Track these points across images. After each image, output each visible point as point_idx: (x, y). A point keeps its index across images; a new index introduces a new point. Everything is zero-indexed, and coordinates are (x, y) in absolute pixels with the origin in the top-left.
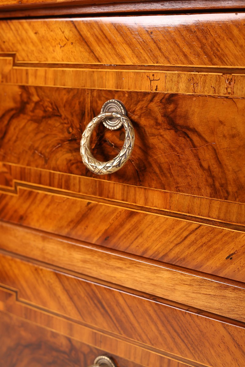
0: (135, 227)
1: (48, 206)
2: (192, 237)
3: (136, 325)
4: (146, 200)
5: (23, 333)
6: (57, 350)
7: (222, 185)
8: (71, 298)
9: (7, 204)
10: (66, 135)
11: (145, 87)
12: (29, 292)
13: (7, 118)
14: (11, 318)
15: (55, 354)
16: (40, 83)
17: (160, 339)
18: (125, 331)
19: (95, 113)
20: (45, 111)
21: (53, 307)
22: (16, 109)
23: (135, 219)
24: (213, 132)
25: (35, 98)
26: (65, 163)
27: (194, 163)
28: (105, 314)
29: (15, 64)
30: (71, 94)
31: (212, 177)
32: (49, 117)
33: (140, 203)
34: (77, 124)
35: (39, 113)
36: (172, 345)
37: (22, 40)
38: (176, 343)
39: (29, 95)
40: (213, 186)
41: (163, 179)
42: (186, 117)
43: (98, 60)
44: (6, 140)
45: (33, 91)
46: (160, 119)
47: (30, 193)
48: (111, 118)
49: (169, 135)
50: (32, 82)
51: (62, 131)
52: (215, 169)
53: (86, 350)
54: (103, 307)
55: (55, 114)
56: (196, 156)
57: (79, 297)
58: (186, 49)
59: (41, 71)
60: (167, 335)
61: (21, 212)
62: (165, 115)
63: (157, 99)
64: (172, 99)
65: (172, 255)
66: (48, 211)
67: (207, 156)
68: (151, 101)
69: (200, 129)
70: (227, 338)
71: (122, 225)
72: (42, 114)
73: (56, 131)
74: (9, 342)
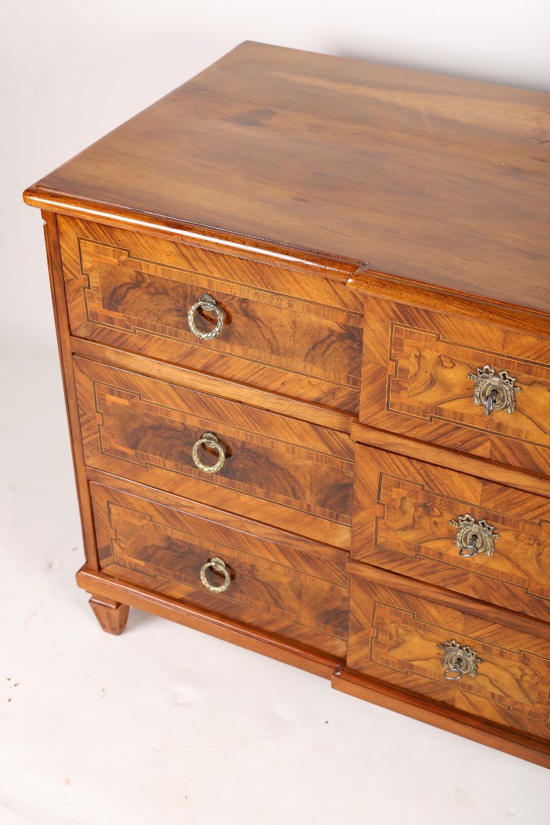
0: (225, 363)
1: (162, 345)
2: (261, 372)
3: (230, 416)
4: (232, 350)
5: (146, 420)
6: (174, 430)
7: (276, 348)
8: (184, 400)
9: (127, 340)
10: (174, 306)
11: (227, 291)
12: (150, 395)
13: (126, 288)
14: (135, 410)
15: (172, 432)
16: (152, 273)
17: (245, 424)
18: (223, 419)
19: (194, 299)
20: (157, 290)
21: (170, 405)
22: (133, 284)
23: (225, 359)
24: (270, 322)
25: (148, 281)
26: (174, 322)
27: (260, 336)
28: (208, 409)
29: (129, 256)
30: (176, 285)
31: (271, 344)
32: (160, 294)
33: (228, 351)
34: (181, 301)
35: (152, 290)
36: (253, 427)
37: (136, 244)
38: (255, 427)
39: (143, 278)
40: (271, 348)
41: (242, 341)
42: (254, 311)
43: (195, 269)
44: (125, 300)
45: (147, 276)
46: (238, 310)
47: (147, 336)
49: (244, 319)
50: (145, 271)
51: (172, 304)
52: (272, 340)
53: (196, 430)
54: (205, 404)
55: (165, 292)
56: (261, 332)
57: (189, 400)
58: (252, 278)
59: (152, 266)
60: (249, 422)
61: (140, 345)
62: (241, 308)
63: (235, 299)
64: (244, 301)
65: (249, 380)
66: (162, 347)
67: (267, 333)
68: (232, 299)
69: (262, 319)
70: (284, 424)
71: (216, 361)
72: (154, 291)
73: (166, 303)
74: (135, 425)
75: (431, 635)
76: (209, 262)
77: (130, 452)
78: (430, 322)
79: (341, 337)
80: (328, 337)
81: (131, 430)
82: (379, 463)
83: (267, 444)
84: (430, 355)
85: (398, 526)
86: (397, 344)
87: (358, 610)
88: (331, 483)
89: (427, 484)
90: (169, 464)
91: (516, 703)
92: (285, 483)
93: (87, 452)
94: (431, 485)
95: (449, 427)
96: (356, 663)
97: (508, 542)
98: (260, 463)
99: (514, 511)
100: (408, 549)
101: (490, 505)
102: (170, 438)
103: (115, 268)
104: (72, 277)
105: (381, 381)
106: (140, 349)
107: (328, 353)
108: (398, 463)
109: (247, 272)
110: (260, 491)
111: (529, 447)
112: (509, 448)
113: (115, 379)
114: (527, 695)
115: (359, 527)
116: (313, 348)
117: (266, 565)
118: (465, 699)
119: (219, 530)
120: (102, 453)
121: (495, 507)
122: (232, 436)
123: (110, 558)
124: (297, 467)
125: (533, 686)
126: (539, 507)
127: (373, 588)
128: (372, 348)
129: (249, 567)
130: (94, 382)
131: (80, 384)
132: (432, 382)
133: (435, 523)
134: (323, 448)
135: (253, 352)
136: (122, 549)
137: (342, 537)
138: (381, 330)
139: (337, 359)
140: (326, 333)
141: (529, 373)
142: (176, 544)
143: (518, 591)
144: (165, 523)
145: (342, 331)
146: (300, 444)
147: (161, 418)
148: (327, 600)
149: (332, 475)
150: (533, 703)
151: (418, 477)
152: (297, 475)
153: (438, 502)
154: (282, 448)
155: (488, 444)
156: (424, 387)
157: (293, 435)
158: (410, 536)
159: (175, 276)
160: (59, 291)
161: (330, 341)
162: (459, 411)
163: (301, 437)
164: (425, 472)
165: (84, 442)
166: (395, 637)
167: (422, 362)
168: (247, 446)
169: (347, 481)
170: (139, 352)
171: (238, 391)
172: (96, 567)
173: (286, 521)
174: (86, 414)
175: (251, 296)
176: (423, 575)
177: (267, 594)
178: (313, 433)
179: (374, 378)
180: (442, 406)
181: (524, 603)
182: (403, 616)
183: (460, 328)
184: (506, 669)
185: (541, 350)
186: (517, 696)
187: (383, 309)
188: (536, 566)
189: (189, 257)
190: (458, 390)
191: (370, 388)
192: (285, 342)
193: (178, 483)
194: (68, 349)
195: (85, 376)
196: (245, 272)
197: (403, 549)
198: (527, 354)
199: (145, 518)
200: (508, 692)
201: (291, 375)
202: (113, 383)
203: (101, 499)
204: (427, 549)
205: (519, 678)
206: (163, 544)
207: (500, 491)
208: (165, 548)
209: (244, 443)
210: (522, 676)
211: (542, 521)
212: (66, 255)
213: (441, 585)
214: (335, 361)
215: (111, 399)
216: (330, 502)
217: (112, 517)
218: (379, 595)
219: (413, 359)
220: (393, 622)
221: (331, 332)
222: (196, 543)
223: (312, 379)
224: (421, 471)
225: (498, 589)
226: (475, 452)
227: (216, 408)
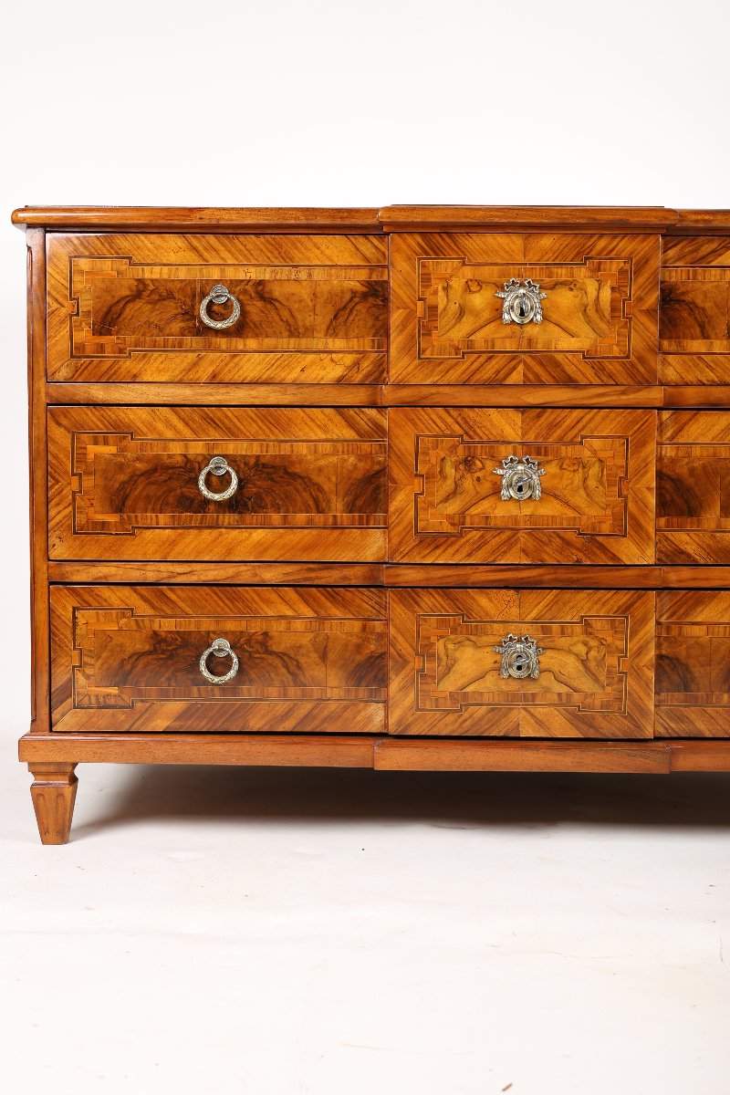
0: (237, 364)
1: (162, 362)
2: (279, 362)
3: (242, 427)
5: (138, 465)
6: (173, 468)
7: (295, 329)
8: (187, 424)
9: (119, 368)
10: (180, 310)
11: (241, 276)
12: (145, 430)
13: (123, 303)
14: (125, 457)
15: (170, 471)
16: (156, 276)
17: (260, 432)
18: (233, 434)
19: (204, 295)
20: (160, 296)
21: (169, 434)
22: (132, 296)
23: (236, 360)
24: (288, 300)
25: (152, 287)
26: (178, 329)
27: (277, 318)
28: (217, 427)
29: (131, 264)
30: (184, 283)
31: (290, 326)
32: (164, 299)
33: (241, 348)
34: (189, 301)
35: (155, 297)
36: (268, 433)
37: (139, 248)
38: (272, 432)
39: (145, 286)
40: (290, 330)
41: (257, 331)
42: (271, 292)
43: (206, 261)
44: (121, 319)
45: (149, 282)
46: (253, 295)
47: (144, 356)
48: (217, 297)
49: (259, 304)
50: (147, 276)
51: (177, 308)
52: (291, 320)
53: (200, 459)
54: (215, 423)
55: (170, 296)
56: (278, 314)
57: (194, 421)
58: (269, 255)
59: (157, 269)
60: (264, 427)
61: (135, 371)
62: (257, 293)
63: (250, 283)
64: (261, 283)
65: (264, 377)
66: (162, 366)
67: (285, 314)
68: (247, 284)
69: (280, 299)
70: (305, 417)
71: (226, 365)
72: (157, 297)
73: (171, 308)
74: (123, 477)
75: (485, 639)
76: (222, 248)
77: (112, 518)
78: (454, 247)
79: (365, 296)
80: (351, 300)
81: (117, 485)
82: (415, 425)
83: (285, 449)
84: (457, 284)
85: (440, 498)
86: (426, 280)
87: (400, 639)
88: (360, 476)
89: (467, 433)
90: (164, 518)
91: (586, 696)
92: (306, 495)
93: (53, 539)
94: (471, 433)
95: (482, 359)
96: (399, 722)
97: (554, 476)
98: (278, 479)
99: (555, 435)
100: (453, 524)
101: (531, 437)
102: (166, 481)
103: (112, 282)
104: (58, 306)
105: (411, 326)
106: (135, 376)
107: (351, 318)
108: (434, 417)
109: (264, 250)
110: (276, 518)
111: (559, 357)
112: (542, 364)
113: (101, 421)
114: (596, 679)
115: (397, 514)
116: (335, 317)
117: (282, 625)
118: (529, 717)
119: (223, 596)
120: (75, 533)
121: (536, 437)
122: (244, 453)
123: (70, 701)
124: (320, 470)
125: (601, 662)
126: (578, 422)
127: (415, 597)
128: (400, 292)
129: (260, 638)
130: (73, 433)
131: (55, 442)
132: (462, 312)
133: (478, 479)
134: (349, 434)
135: (269, 342)
136: (88, 677)
137: (373, 545)
138: (408, 269)
139: (361, 322)
140: (348, 296)
141: (550, 276)
142: (164, 640)
143: (571, 536)
144: (150, 612)
145: (364, 289)
146: (323, 437)
147: (158, 457)
148: (359, 648)
149: (361, 465)
150: (603, 688)
151: (456, 428)
152: (320, 480)
153: (479, 452)
154: (303, 449)
155: (521, 367)
156: (454, 321)
157: (316, 429)
158: (453, 507)
159: (183, 274)
160: (38, 327)
161: (352, 304)
162: (490, 337)
163: (324, 428)
164: (463, 419)
165: (51, 525)
166: (444, 658)
167: (451, 293)
168: (263, 461)
169: (377, 468)
170: (134, 380)
171: (252, 392)
172: (46, 725)
173: (306, 549)
174: (58, 482)
175: (267, 277)
176: (469, 555)
177: (284, 670)
178: (338, 418)
179: (404, 325)
180: (472, 338)
181: (578, 549)
182: (452, 623)
183: (484, 246)
184: (570, 652)
185: (558, 249)
186: (586, 684)
187: (409, 246)
188: (585, 495)
189: (201, 248)
190: (486, 315)
191: (400, 338)
192: (305, 319)
193: (174, 543)
194: (44, 399)
195: (62, 430)
196: (261, 250)
197: (447, 528)
198: (546, 258)
199: (124, 616)
200: (576, 684)
201: (310, 357)
202: (99, 428)
203: (64, 607)
204: (472, 516)
205: (585, 658)
206: (147, 647)
207: (539, 416)
208: (150, 653)
209: (258, 457)
210: (587, 654)
211: (583, 437)
212: (53, 281)
213: (490, 560)
214: (358, 327)
215: (92, 450)
216: (359, 503)
217: (78, 632)
218: (422, 604)
219: (441, 293)
220: (441, 637)
221: (354, 293)
222: (192, 628)
223: (334, 355)
224: (459, 419)
225: (550, 541)
226: (510, 381)
227: (226, 421)
